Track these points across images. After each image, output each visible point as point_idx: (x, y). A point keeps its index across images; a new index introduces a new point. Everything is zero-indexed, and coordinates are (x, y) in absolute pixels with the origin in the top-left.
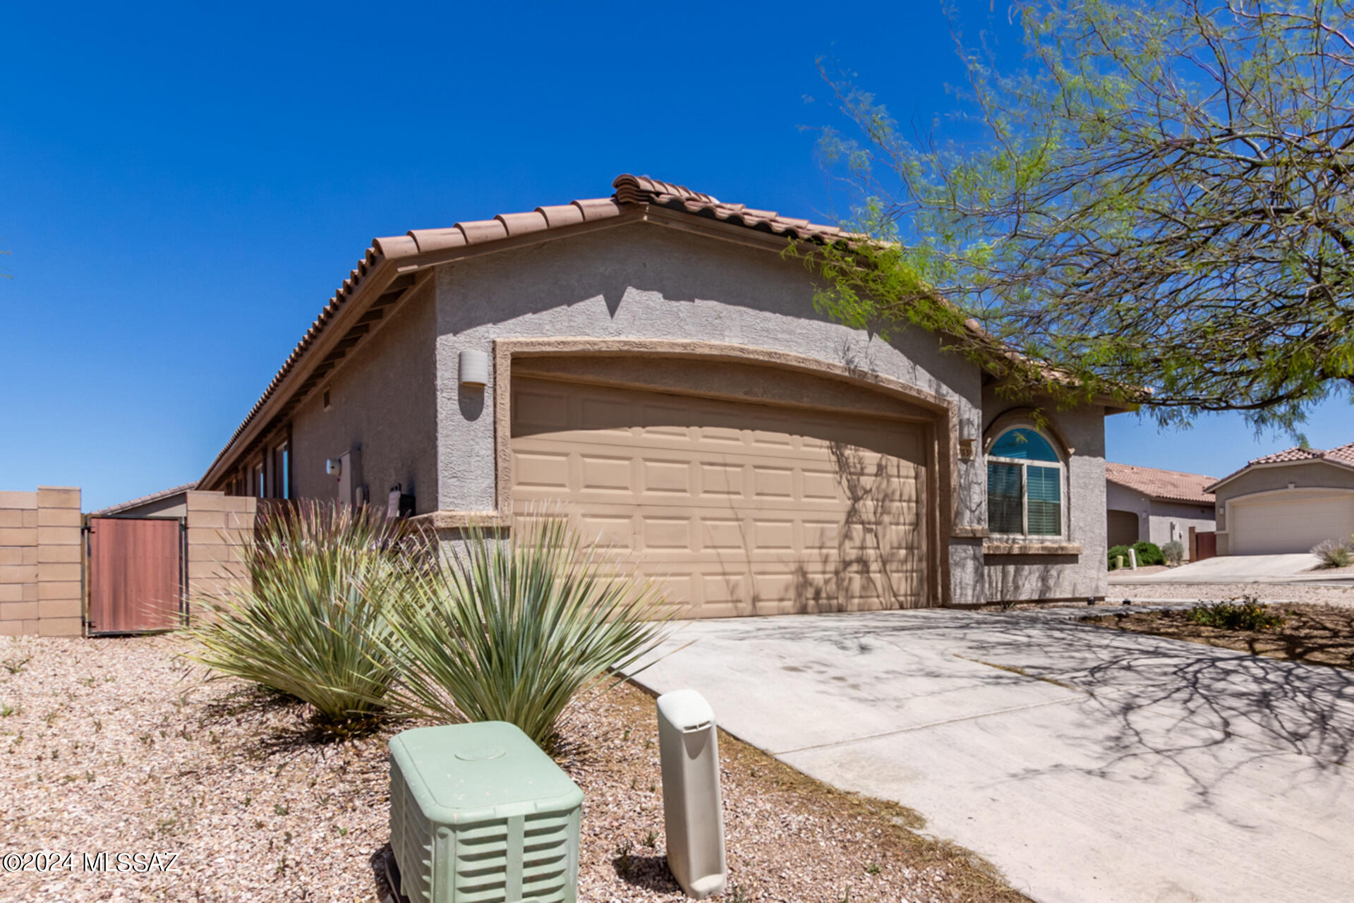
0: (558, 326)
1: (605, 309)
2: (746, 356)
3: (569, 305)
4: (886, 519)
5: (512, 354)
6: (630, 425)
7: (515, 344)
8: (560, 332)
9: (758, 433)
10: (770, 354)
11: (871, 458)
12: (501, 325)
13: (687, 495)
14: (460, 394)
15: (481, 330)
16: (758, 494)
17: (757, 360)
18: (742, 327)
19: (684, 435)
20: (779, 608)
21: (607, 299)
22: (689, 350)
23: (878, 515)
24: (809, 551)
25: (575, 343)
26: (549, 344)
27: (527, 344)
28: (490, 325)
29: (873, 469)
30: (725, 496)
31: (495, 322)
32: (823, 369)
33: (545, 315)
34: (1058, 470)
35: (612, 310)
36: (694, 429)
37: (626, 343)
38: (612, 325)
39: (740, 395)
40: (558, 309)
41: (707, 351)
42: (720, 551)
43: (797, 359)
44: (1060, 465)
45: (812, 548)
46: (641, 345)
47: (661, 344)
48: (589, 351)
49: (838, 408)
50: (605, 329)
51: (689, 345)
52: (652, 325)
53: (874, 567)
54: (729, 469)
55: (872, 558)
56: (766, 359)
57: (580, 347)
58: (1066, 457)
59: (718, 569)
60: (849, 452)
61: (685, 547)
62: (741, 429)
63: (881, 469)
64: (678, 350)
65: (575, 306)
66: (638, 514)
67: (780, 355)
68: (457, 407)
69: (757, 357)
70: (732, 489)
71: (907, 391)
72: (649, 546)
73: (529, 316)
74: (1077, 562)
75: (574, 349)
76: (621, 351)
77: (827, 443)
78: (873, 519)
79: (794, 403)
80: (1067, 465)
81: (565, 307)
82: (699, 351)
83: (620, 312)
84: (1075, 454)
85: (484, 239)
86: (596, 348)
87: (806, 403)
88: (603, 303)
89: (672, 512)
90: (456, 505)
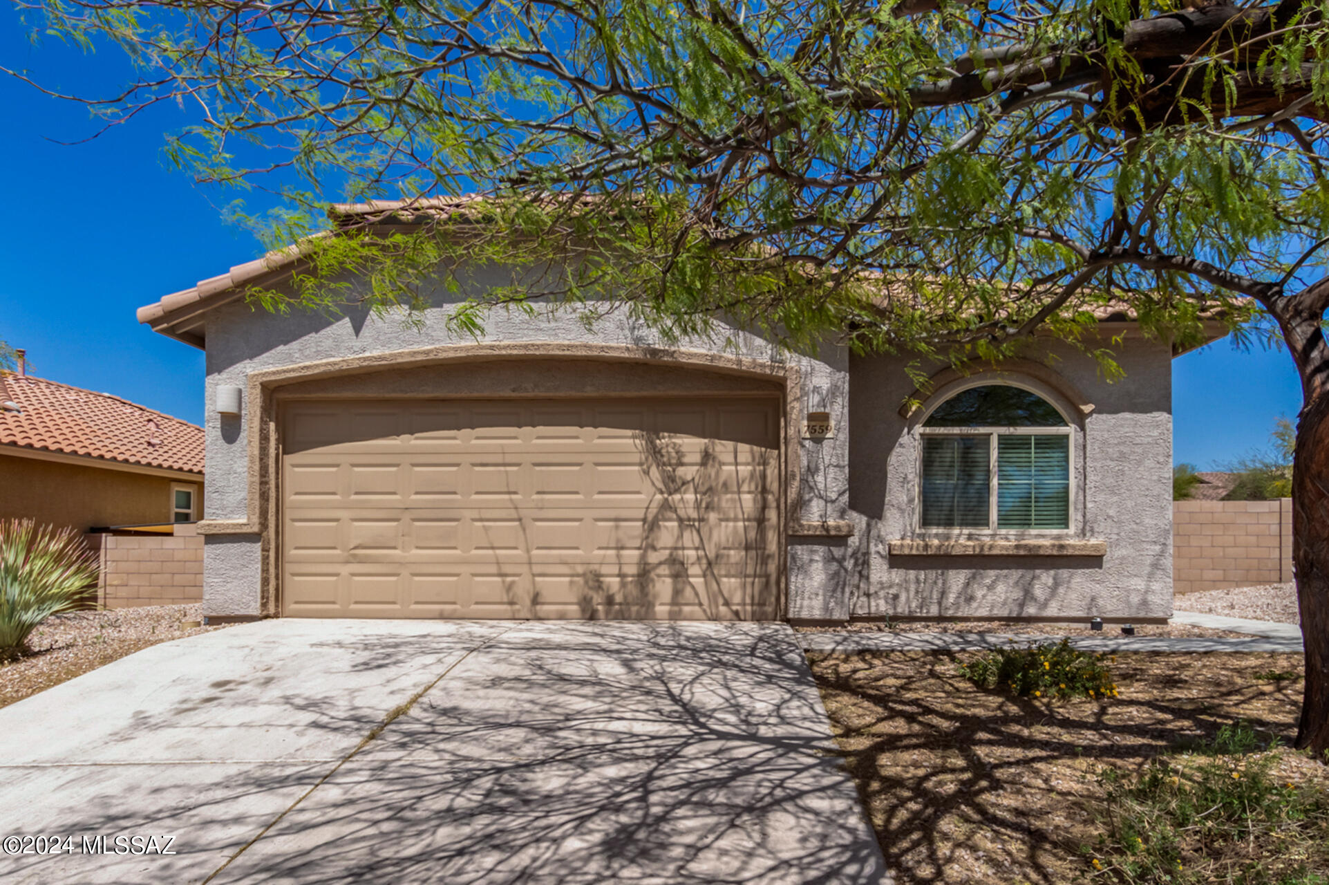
0: (307, 352)
1: (351, 330)
2: (497, 352)
3: (317, 332)
4: (713, 517)
5: (261, 384)
6: (398, 434)
7: (264, 374)
8: (307, 357)
9: (541, 430)
10: (526, 347)
11: (691, 445)
12: (256, 360)
13: (458, 497)
14: (222, 423)
15: (239, 367)
16: (538, 493)
17: (510, 355)
18: (497, 323)
19: (454, 438)
20: (558, 611)
21: (352, 320)
22: (432, 356)
23: (702, 511)
24: (602, 552)
25: (317, 366)
26: (293, 370)
27: (274, 373)
28: (248, 361)
29: (697, 458)
30: (506, 497)
31: (251, 358)
32: (596, 353)
33: (295, 345)
34: (1067, 437)
35: (357, 329)
36: (466, 432)
37: (365, 359)
38: (357, 343)
39: (507, 393)
40: (306, 338)
41: (451, 354)
42: (498, 552)
43: (560, 347)
44: (1071, 430)
45: (607, 548)
46: (380, 358)
47: (400, 355)
48: (330, 372)
49: (633, 394)
50: (349, 349)
51: (431, 351)
52: (397, 338)
53: (694, 570)
54: (508, 468)
55: (693, 559)
56: (522, 352)
57: (322, 369)
58: (1080, 420)
59: (494, 569)
60: (664, 441)
61: (455, 548)
62: (520, 426)
63: (707, 457)
64: (420, 358)
65: (323, 332)
66: (407, 516)
67: (538, 347)
68: (219, 433)
69: (509, 352)
70: (512, 489)
71: (716, 363)
72: (417, 548)
73: (281, 347)
74: (1100, 567)
75: (316, 371)
76: (361, 367)
77: (629, 432)
78: (694, 515)
79: (573, 394)
80: (1083, 428)
81: (313, 334)
82: (442, 355)
83: (365, 331)
84: (1098, 411)
85: (213, 291)
86: (337, 367)
87: (590, 392)
88: (350, 325)
89: (441, 514)
90: (218, 515)
